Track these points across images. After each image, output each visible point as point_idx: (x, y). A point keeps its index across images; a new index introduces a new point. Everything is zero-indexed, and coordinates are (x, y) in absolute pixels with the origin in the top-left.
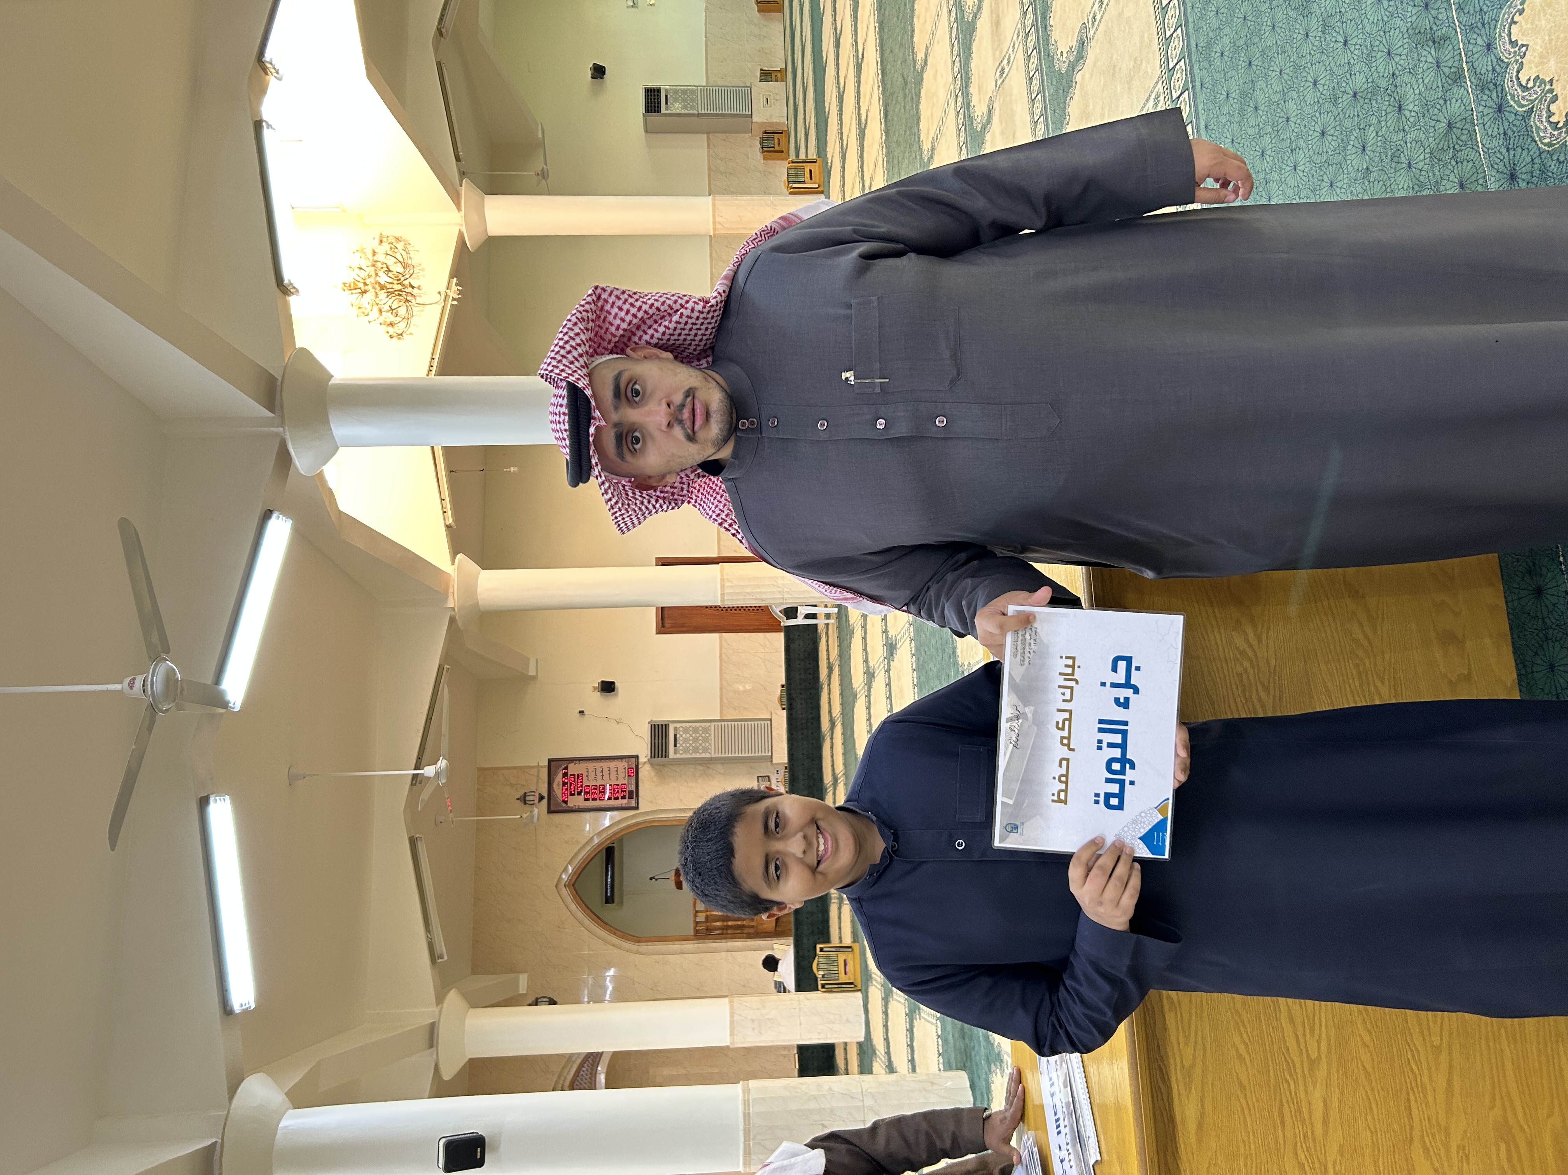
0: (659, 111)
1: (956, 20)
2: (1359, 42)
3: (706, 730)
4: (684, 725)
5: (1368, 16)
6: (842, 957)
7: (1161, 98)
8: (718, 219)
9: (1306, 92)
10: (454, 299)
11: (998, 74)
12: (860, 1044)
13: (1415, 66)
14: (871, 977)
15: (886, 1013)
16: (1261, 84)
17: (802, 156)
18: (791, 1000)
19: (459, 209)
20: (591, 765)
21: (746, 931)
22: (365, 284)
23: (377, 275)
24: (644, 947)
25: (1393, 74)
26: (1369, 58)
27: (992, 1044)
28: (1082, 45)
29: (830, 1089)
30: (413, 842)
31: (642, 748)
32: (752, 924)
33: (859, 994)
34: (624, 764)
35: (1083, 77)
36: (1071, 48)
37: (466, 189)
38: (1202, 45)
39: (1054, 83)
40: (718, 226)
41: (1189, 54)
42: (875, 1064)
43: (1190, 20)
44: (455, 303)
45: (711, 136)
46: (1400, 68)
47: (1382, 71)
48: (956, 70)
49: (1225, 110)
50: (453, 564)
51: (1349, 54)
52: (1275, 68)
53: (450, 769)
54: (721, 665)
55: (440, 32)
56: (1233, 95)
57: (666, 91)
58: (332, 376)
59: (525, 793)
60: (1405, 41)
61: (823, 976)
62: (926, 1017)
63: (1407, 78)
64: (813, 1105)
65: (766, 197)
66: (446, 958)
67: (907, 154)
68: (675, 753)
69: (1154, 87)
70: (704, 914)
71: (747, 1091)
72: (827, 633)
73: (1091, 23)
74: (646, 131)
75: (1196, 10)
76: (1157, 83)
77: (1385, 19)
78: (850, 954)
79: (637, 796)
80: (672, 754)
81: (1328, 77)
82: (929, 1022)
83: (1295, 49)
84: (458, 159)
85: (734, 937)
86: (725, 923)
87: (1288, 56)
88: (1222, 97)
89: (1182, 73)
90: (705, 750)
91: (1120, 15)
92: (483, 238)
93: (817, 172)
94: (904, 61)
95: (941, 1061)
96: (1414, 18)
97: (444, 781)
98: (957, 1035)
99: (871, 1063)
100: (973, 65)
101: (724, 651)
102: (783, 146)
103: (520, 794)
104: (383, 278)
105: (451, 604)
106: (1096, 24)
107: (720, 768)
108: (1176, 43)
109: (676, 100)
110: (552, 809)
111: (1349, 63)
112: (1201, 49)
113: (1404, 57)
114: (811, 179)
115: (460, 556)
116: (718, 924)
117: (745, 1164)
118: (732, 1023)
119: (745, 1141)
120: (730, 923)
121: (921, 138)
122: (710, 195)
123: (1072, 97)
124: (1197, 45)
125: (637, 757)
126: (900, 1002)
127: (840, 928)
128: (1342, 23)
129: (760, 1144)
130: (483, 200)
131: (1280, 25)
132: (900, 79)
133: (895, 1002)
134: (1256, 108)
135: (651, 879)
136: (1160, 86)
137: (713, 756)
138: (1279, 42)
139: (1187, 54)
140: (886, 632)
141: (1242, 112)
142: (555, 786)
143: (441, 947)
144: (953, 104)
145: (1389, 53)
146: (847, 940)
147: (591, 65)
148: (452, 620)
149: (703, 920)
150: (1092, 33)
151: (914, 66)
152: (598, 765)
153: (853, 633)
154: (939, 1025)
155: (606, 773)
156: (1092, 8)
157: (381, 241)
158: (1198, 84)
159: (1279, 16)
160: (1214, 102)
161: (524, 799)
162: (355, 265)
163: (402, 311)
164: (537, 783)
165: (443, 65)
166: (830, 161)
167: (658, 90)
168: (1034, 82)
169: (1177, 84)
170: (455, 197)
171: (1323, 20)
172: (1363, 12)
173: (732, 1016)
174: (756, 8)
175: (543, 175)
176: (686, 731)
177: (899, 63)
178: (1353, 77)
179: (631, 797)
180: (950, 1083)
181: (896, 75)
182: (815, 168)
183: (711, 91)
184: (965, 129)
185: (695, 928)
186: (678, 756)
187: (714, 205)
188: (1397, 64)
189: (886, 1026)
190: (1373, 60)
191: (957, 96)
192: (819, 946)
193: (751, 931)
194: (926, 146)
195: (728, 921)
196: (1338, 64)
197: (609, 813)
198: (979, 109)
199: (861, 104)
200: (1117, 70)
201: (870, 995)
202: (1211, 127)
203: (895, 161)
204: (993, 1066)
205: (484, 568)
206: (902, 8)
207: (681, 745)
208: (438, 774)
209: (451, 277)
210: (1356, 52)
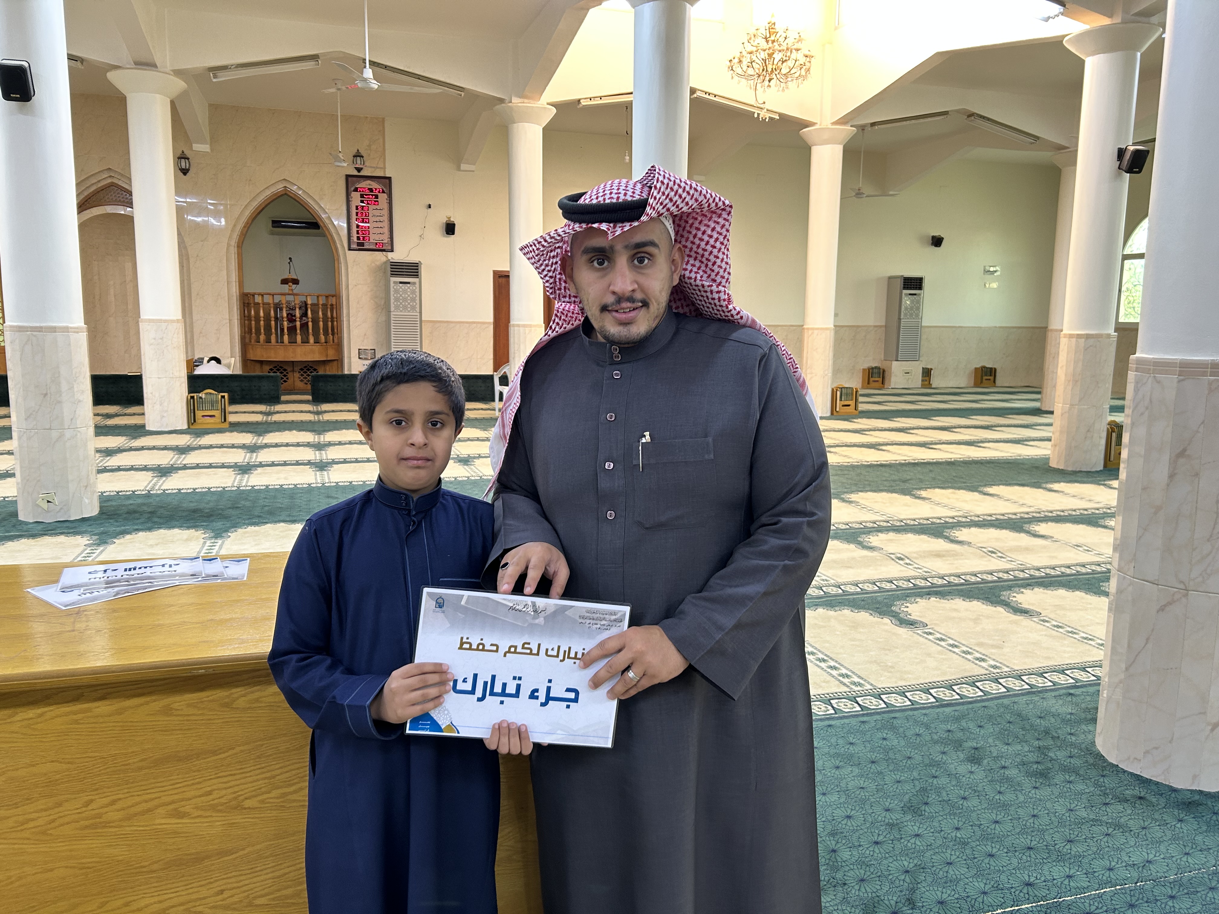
0: (905, 288)
1: (946, 522)
2: (876, 855)
3: (413, 308)
4: (417, 290)
5: (895, 862)
6: (217, 413)
7: (859, 688)
8: (816, 332)
9: (843, 809)
10: (758, 114)
11: (899, 555)
12: (143, 426)
13: (849, 903)
14: (198, 437)
15: (165, 448)
16: (856, 771)
17: (861, 399)
18: (180, 371)
19: (834, 123)
20: (386, 212)
21: (247, 336)
22: (773, 41)
23: (780, 51)
24: (233, 251)
25: (845, 884)
26: (862, 863)
27: (115, 538)
28: (911, 624)
29: (80, 401)
30: (314, 57)
31: (399, 255)
32: (253, 341)
33: (185, 427)
34: (386, 240)
35: (886, 624)
36: (910, 615)
37: (848, 130)
38: (895, 722)
39: (885, 601)
40: (810, 332)
41: (889, 712)
42: (124, 438)
43: (915, 713)
44: (756, 116)
45: (884, 329)
46: (849, 890)
47: (849, 874)
48: (908, 522)
49: (841, 741)
50: (548, 104)
51: (867, 846)
52: (866, 783)
53: (371, 90)
54: (467, 323)
55: (971, 115)
56: (851, 748)
57: (920, 294)
58: (692, 5)
59: (363, 157)
60: (870, 894)
61: (201, 398)
62: (153, 482)
63: (840, 895)
64: (64, 387)
65: (830, 370)
66: (214, 80)
67: (850, 481)
68: (395, 282)
69: (868, 683)
70: (260, 302)
71: (77, 330)
72: (489, 409)
73: (926, 631)
74: (890, 278)
75: (922, 717)
76: (872, 685)
77: (890, 877)
78: (219, 420)
79: (360, 250)
80: (393, 279)
81: (851, 828)
82: (149, 484)
83: (878, 800)
84: (873, 124)
85: (242, 325)
86: (253, 319)
87: (874, 794)
88: (851, 739)
89: (876, 705)
90: (397, 307)
91: (929, 655)
92: (810, 142)
93: (848, 411)
94: (921, 481)
95: (112, 494)
96: (887, 902)
97: (359, 85)
98: (131, 507)
99: (127, 435)
100: (910, 536)
101: (479, 325)
102: (873, 384)
103: (362, 152)
104: (778, 56)
105: (515, 100)
106: (925, 635)
107: (383, 318)
108: (899, 700)
109: (912, 302)
110: (350, 179)
111: (860, 846)
112: (891, 721)
113: (857, 893)
114: (843, 406)
115: (554, 110)
116: (253, 312)
117: (11, 327)
118: (160, 321)
119: (31, 327)
120: (253, 322)
121: (860, 493)
122: (834, 326)
123: (871, 615)
124: (895, 718)
125: (392, 251)
126: (171, 460)
127: (245, 412)
128: (892, 840)
129: (28, 340)
130: (839, 144)
131: (900, 788)
132: (908, 477)
133: (172, 456)
134: (838, 767)
135: (290, 259)
136: (869, 687)
137: (392, 313)
138: (886, 786)
139: (890, 709)
140: (480, 457)
141: (837, 755)
142: (369, 182)
143: (223, 77)
144: (882, 519)
145: (862, 880)
146: (232, 418)
147: (942, 236)
148: (501, 101)
149: (256, 301)
150: (919, 632)
151: (916, 489)
152: (386, 218)
153: (485, 430)
154: (143, 493)
155: (379, 225)
156: (938, 632)
157: (807, 56)
158: (865, 719)
159: (907, 787)
160: (849, 732)
161: (358, 155)
162: (788, 34)
163: (750, 71)
164: (371, 167)
165: (945, 116)
166: (855, 420)
167: (920, 288)
168: (888, 584)
169: (867, 702)
170: (843, 121)
171: (897, 824)
172: (899, 858)
173: (165, 321)
174: (978, 366)
175: (859, 194)
176: (413, 292)
177: (921, 477)
178: (848, 850)
179: (359, 244)
180: (87, 501)
181: (912, 474)
182: (851, 409)
183: (917, 328)
184: (861, 528)
185: (249, 293)
186: (392, 285)
187: (827, 329)
188: (853, 887)
189: (154, 448)
190: (859, 867)
191: (888, 522)
192: (226, 395)
193: (247, 340)
194: (853, 497)
195: (255, 321)
196: (861, 836)
197: (345, 225)
198: (874, 540)
199: (895, 446)
200: (887, 652)
201: (184, 435)
202: (829, 730)
203: (846, 472)
204: (97, 537)
205: (544, 129)
206: (962, 480)
207: (401, 288)
208: (365, 80)
209: (780, 115)
210: (868, 852)
